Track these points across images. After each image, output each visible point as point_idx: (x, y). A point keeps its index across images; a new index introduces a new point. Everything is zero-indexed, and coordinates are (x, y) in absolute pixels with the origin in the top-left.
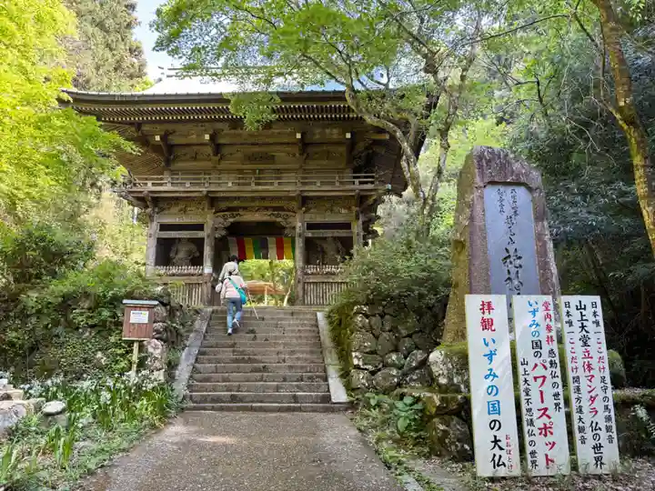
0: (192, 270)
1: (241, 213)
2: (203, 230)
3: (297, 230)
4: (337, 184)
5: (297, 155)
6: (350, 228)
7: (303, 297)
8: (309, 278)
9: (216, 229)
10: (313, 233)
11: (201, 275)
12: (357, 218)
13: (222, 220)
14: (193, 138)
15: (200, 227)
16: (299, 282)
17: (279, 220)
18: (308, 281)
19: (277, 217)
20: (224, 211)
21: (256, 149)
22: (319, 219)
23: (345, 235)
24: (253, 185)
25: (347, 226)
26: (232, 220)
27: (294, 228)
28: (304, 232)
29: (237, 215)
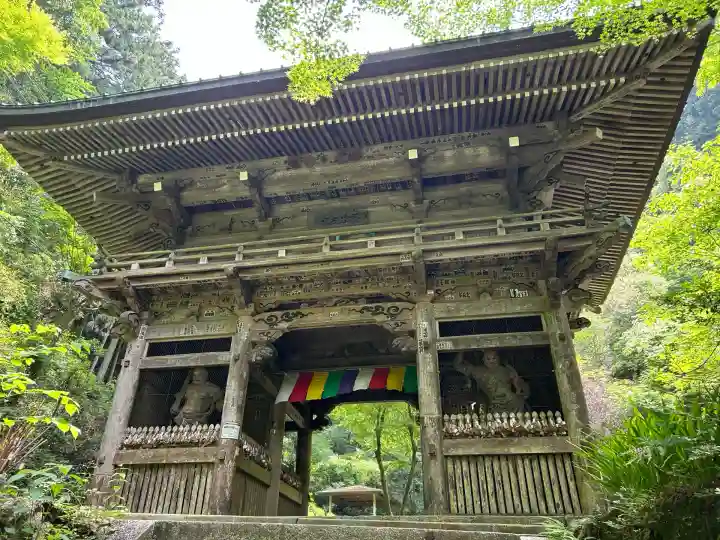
0: (199, 432)
1: (304, 311)
2: (228, 349)
3: (421, 336)
4: (501, 232)
5: (412, 205)
6: (540, 328)
7: (446, 492)
8: (455, 446)
9: (254, 344)
10: (455, 343)
11: (214, 443)
12: (555, 306)
13: (265, 327)
14: (225, 192)
15: (223, 344)
16: (433, 455)
17: (379, 319)
18: (453, 452)
19: (375, 314)
20: (271, 310)
21: (336, 203)
22: (466, 312)
23: (529, 343)
24: (326, 250)
25: (532, 323)
26: (284, 325)
27: (412, 334)
28: (435, 340)
29: (295, 315)
